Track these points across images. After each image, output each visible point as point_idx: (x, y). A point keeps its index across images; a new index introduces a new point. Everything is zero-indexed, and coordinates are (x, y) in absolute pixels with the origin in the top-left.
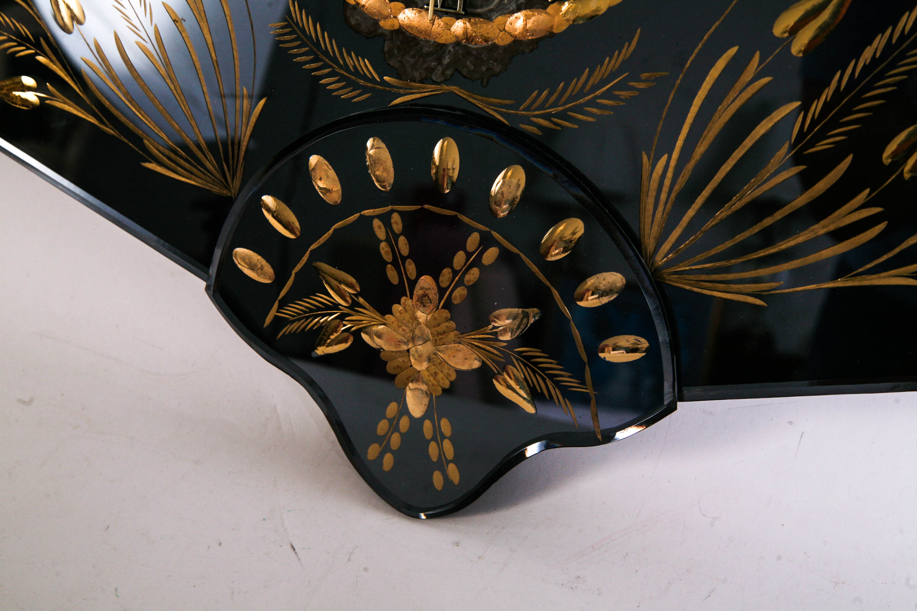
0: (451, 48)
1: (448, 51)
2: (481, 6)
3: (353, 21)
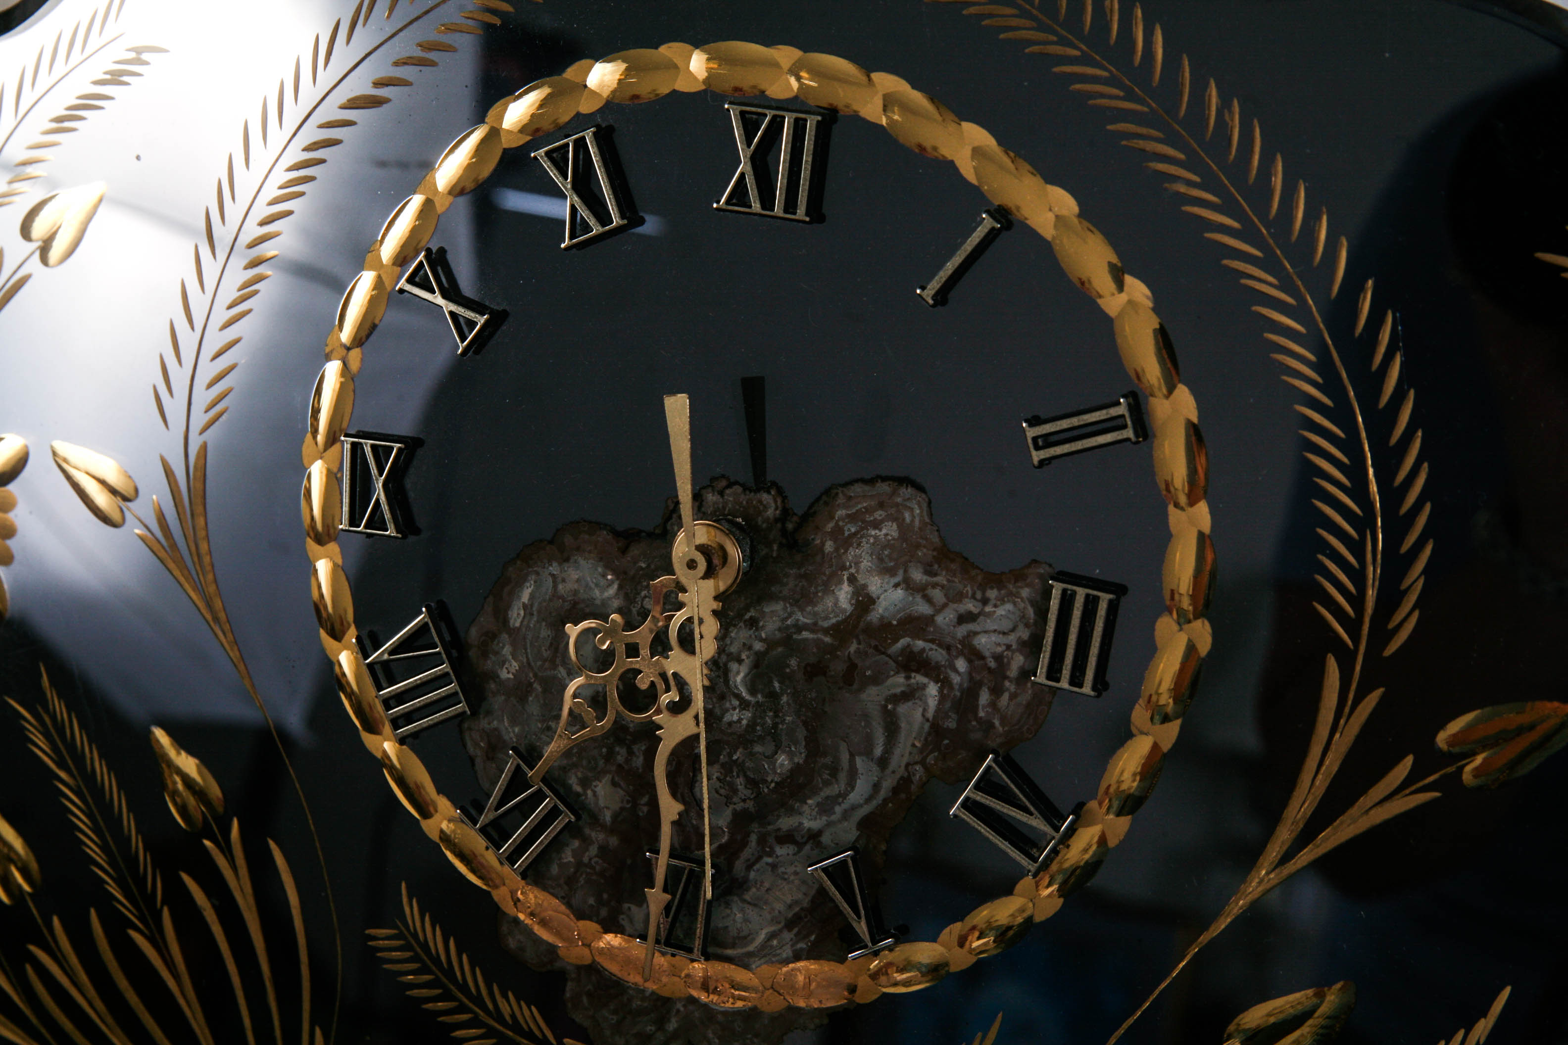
1: (675, 1011)
2: (733, 946)
3: (512, 943)
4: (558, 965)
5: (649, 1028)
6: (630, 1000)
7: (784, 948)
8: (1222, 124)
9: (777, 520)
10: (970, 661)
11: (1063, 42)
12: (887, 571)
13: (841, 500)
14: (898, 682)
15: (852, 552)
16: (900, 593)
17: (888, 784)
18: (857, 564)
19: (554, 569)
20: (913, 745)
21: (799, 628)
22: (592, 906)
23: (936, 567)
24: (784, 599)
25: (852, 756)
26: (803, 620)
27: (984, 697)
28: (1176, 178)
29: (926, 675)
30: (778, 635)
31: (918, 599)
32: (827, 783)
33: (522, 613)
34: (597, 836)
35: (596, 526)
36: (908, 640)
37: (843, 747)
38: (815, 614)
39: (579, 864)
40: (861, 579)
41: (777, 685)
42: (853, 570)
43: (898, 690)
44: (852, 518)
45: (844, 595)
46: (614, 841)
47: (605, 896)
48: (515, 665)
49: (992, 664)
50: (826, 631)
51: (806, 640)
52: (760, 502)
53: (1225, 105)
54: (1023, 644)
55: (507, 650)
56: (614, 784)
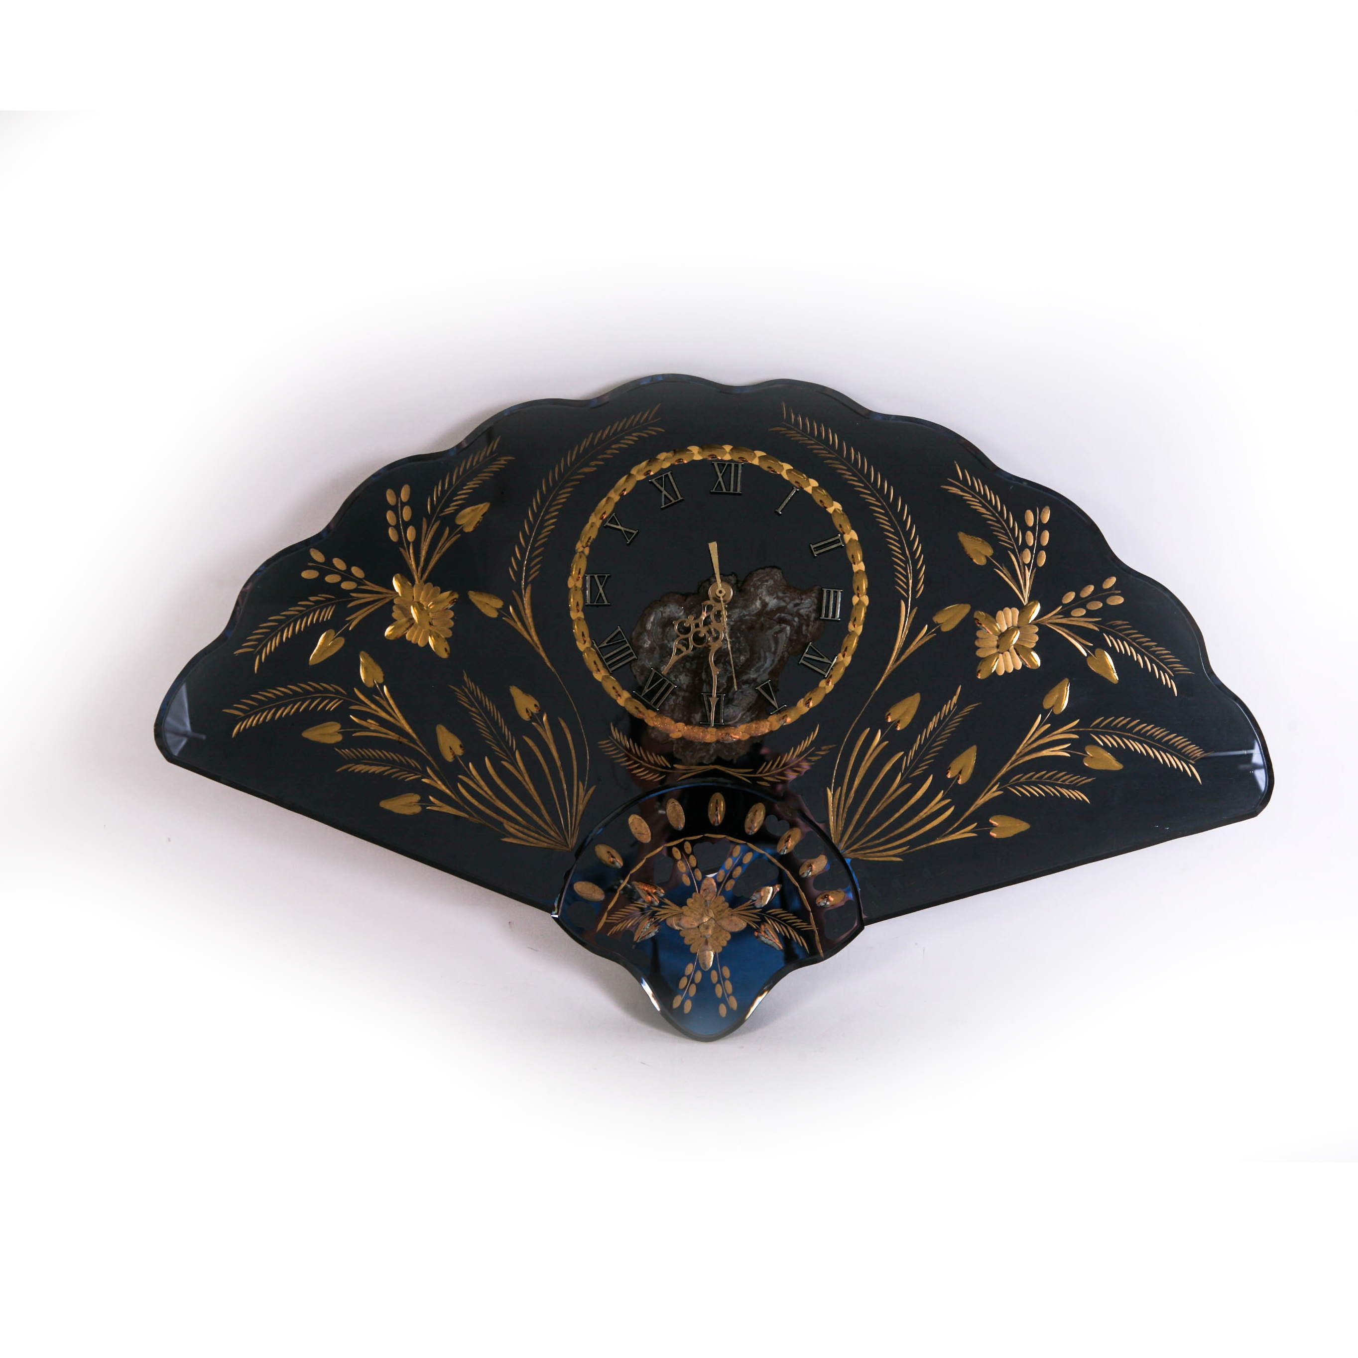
0: (714, 745)
1: (712, 746)
2: (730, 721)
3: (653, 736)
4: (670, 739)
5: (703, 754)
6: (696, 746)
7: (748, 718)
8: (856, 459)
9: (735, 584)
10: (799, 618)
11: (809, 439)
12: (770, 594)
13: (755, 575)
14: (777, 627)
15: (760, 590)
16: (775, 600)
17: (777, 659)
18: (762, 593)
19: (661, 609)
20: (784, 646)
21: (744, 616)
22: (680, 717)
23: (786, 591)
24: (739, 608)
25: (765, 653)
26: (746, 613)
27: (804, 628)
28: (844, 474)
29: (787, 624)
30: (738, 619)
31: (781, 601)
32: (757, 662)
33: (651, 625)
34: (682, 694)
35: (676, 593)
36: (779, 614)
37: (762, 650)
38: (749, 611)
39: (676, 704)
40: (763, 598)
41: (739, 634)
42: (760, 596)
43: (777, 630)
44: (759, 580)
45: (758, 604)
46: (687, 694)
47: (685, 713)
48: (650, 642)
49: (806, 618)
50: (753, 616)
51: (747, 619)
52: (729, 579)
53: (856, 454)
54: (814, 610)
55: (646, 638)
56: (686, 675)
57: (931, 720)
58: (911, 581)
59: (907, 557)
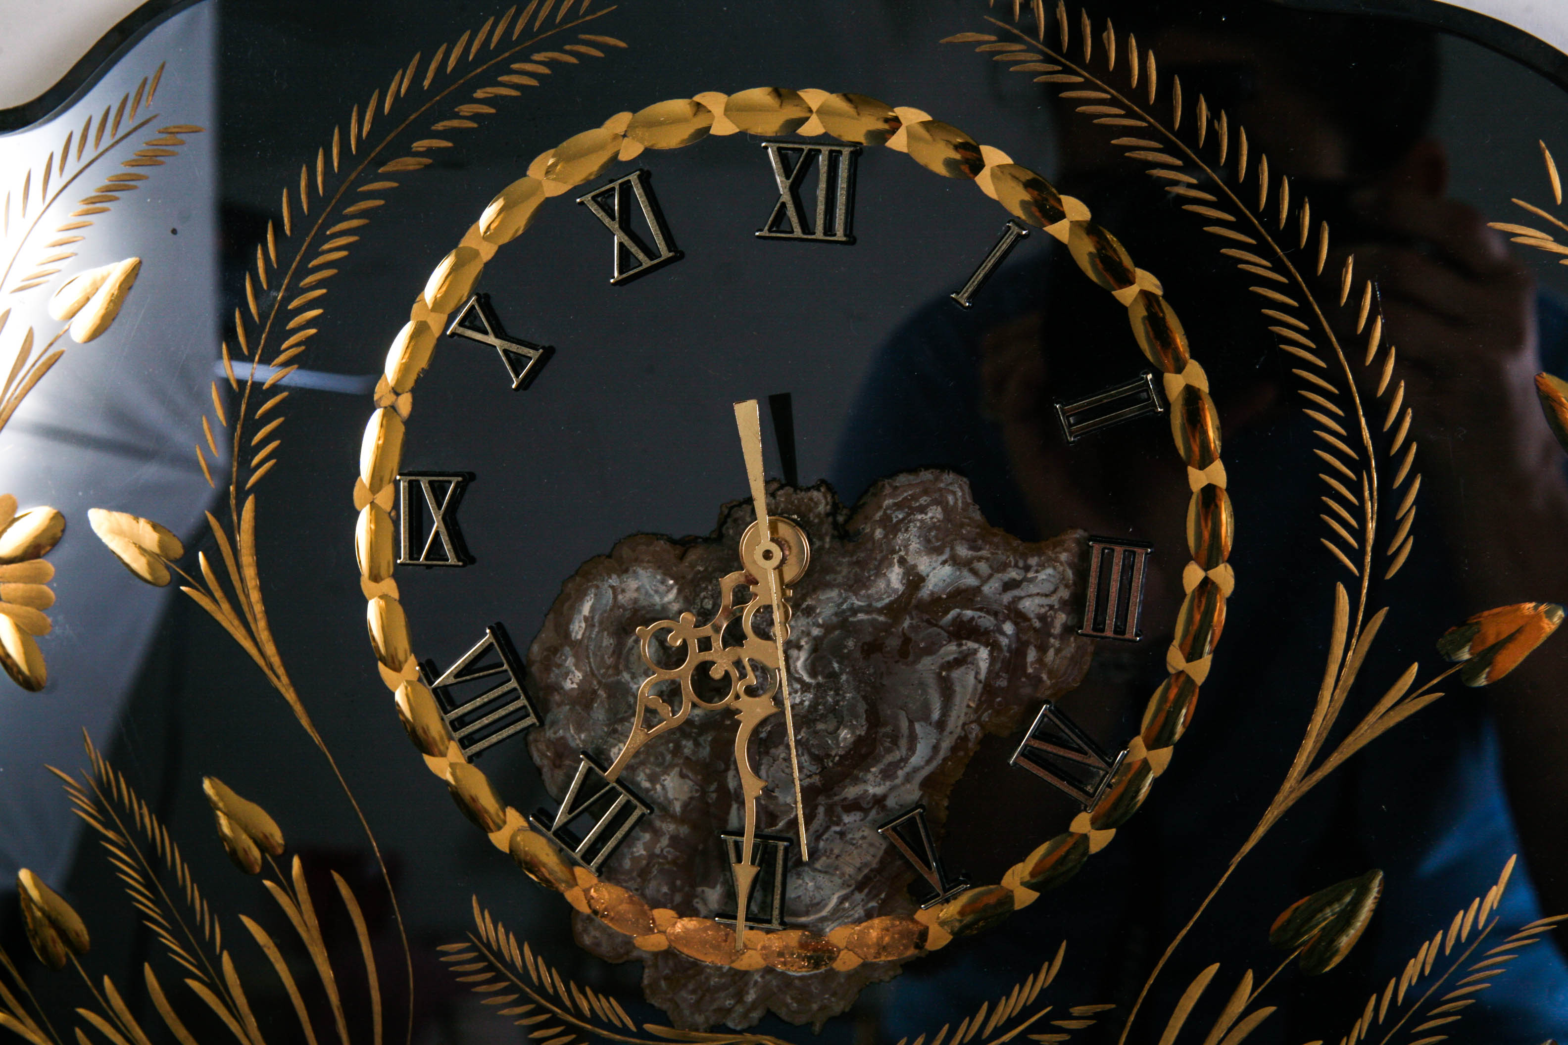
0: (757, 977)
1: (752, 982)
2: (807, 913)
3: (587, 940)
4: (635, 954)
5: (728, 1002)
6: (708, 978)
7: (856, 909)
8: (1213, 135)
9: (828, 515)
10: (1016, 624)
11: (1067, 71)
12: (933, 550)
13: (888, 490)
14: (951, 650)
15: (901, 537)
16: (947, 569)
17: (946, 745)
18: (906, 547)
19: (614, 581)
20: (968, 706)
21: (855, 611)
22: (665, 894)
23: (980, 542)
24: (839, 586)
25: (911, 722)
26: (858, 603)
27: (1032, 655)
28: (1176, 183)
29: (976, 641)
30: (835, 619)
31: (965, 573)
32: (889, 751)
33: (583, 625)
34: (669, 827)
35: (657, 536)
36: (958, 610)
37: (902, 716)
38: (869, 597)
39: (652, 856)
40: (911, 560)
41: (836, 665)
42: (902, 553)
43: (951, 658)
44: (898, 506)
45: (895, 577)
46: (684, 830)
47: (678, 883)
48: (579, 676)
49: (1037, 624)
50: (880, 611)
51: (862, 621)
52: (811, 499)
53: (1214, 116)
54: (1064, 603)
55: (570, 662)
56: (682, 776)
57: (1415, 955)
58: (1371, 526)
59: (1365, 449)
